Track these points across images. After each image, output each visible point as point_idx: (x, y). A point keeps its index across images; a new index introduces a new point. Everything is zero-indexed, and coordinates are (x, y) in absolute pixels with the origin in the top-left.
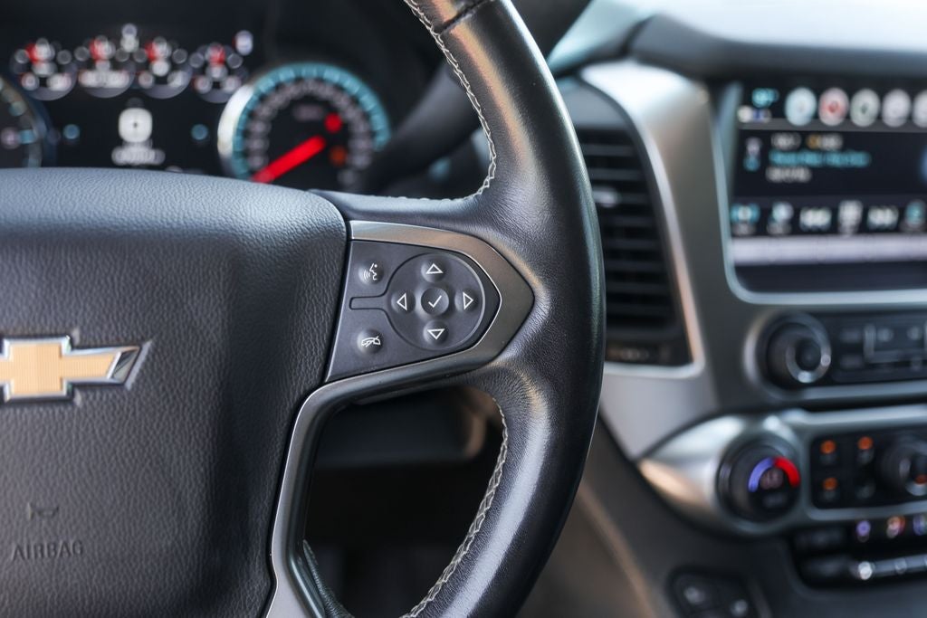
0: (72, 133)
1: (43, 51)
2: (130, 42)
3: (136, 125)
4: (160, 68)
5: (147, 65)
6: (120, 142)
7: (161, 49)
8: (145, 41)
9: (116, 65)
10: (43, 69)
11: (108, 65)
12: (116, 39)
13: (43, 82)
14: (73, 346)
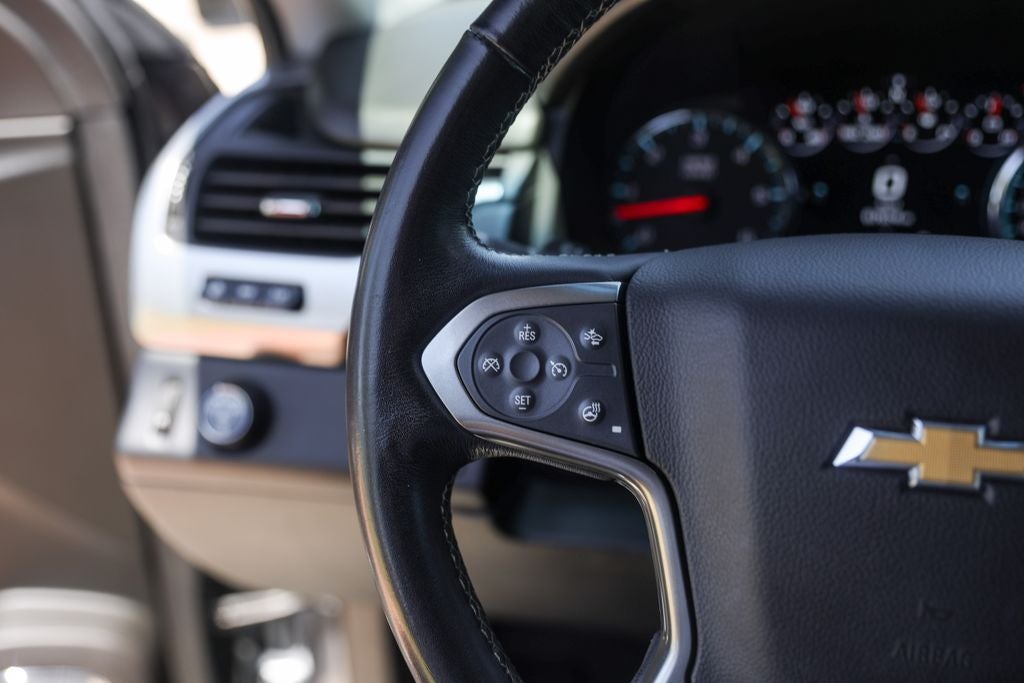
0: (820, 191)
1: (804, 105)
2: (897, 94)
3: (890, 183)
4: (928, 120)
5: (913, 119)
6: (871, 201)
7: (931, 100)
8: (914, 92)
9: (878, 118)
10: (802, 124)
11: (870, 118)
12: (882, 91)
13: (800, 137)
14: (988, 436)
